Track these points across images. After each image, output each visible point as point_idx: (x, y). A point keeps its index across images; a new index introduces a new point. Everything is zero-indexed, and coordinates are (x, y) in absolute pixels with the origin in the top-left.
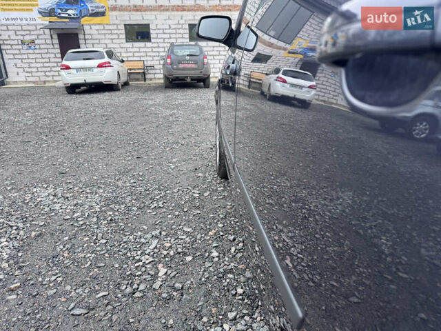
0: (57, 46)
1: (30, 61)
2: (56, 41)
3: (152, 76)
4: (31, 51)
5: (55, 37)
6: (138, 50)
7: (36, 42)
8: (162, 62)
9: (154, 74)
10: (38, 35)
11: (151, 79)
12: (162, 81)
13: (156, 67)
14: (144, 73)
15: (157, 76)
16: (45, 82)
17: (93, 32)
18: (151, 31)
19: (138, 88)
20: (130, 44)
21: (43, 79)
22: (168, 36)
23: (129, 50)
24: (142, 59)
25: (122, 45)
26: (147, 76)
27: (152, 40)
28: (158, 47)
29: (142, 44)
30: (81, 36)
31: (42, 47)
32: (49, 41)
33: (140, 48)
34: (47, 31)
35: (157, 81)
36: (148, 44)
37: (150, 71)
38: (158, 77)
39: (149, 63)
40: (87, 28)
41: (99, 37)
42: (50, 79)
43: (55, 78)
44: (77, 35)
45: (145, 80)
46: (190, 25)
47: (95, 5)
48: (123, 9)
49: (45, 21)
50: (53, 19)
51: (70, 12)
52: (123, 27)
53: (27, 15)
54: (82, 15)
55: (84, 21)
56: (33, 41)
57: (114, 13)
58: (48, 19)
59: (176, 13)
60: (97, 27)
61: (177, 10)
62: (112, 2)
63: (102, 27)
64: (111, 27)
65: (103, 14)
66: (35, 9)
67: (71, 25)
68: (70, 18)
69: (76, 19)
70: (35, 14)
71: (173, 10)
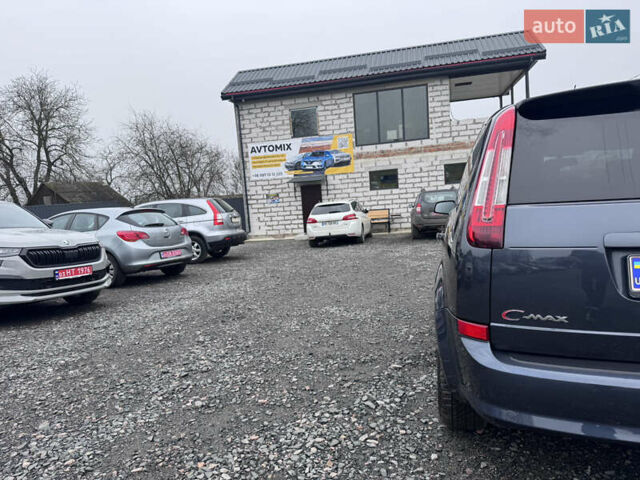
0: (299, 199)
1: (273, 214)
2: (299, 194)
3: (398, 226)
4: (274, 205)
5: (299, 189)
6: (382, 197)
7: (280, 195)
8: (410, 210)
9: (401, 223)
10: (282, 189)
11: (396, 229)
12: (410, 231)
13: (403, 215)
14: (389, 223)
15: (403, 225)
16: (284, 235)
17: (337, 181)
18: (399, 176)
19: (383, 240)
20: (374, 192)
21: (282, 232)
22: (418, 180)
23: (373, 198)
24: (387, 207)
25: (365, 194)
26: (392, 226)
27: (400, 186)
28: (406, 193)
29: (388, 191)
30: (324, 187)
31: (285, 200)
32: (292, 194)
33: (385, 195)
34: (292, 185)
35: (404, 232)
36: (395, 191)
37: (395, 221)
38: (405, 226)
39: (395, 212)
40: (330, 178)
41: (342, 187)
42: (289, 232)
43: (295, 231)
44: (320, 186)
45: (389, 230)
46: (445, 166)
47: (339, 155)
48: (369, 156)
49: (291, 175)
50: (298, 172)
51: (315, 164)
52: (368, 174)
53: (274, 170)
54: (326, 166)
55: (328, 172)
56: (277, 195)
57: (359, 161)
58: (293, 172)
59: (430, 154)
60: (341, 177)
61: (430, 151)
62: (358, 150)
63: (345, 176)
64: (355, 176)
65: (347, 163)
66: (283, 164)
67: (315, 177)
68: (314, 170)
69: (321, 170)
70: (282, 169)
71: (425, 151)
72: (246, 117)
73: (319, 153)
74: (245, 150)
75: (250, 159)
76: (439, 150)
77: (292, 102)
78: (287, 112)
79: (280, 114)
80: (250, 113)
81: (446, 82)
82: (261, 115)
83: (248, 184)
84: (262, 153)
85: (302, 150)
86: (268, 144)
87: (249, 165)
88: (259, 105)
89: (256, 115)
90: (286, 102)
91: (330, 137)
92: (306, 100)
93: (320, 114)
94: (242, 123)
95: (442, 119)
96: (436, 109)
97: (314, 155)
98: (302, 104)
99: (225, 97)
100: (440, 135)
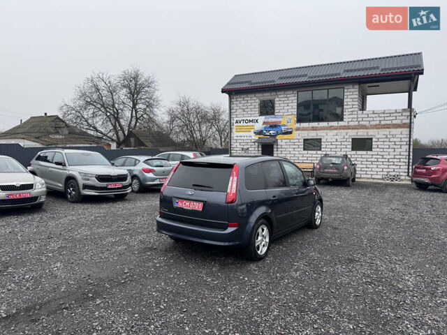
0: (260, 152)
2: (260, 149)
5: (260, 146)
6: (311, 155)
7: (250, 149)
10: (251, 145)
14: (313, 172)
17: (283, 143)
18: (322, 143)
20: (306, 152)
23: (304, 155)
24: (313, 162)
25: (300, 152)
27: (322, 149)
29: (314, 152)
30: (275, 146)
32: (256, 149)
34: (256, 144)
36: (319, 152)
40: (279, 141)
41: (286, 147)
44: (273, 145)
45: (313, 176)
46: (353, 139)
47: (286, 127)
48: (304, 129)
49: (257, 137)
50: (261, 136)
51: (271, 132)
52: (302, 141)
53: (248, 134)
54: (277, 134)
55: (278, 137)
56: (248, 149)
57: (298, 132)
58: (258, 136)
59: (342, 131)
60: (286, 141)
61: (344, 129)
62: (298, 125)
63: (288, 141)
64: (295, 141)
65: (291, 133)
66: (252, 131)
67: (271, 140)
68: (271, 136)
69: (274, 136)
70: (252, 134)
71: (340, 129)
72: (235, 103)
73: (274, 126)
74: (232, 121)
75: (234, 127)
76: (349, 129)
77: (261, 95)
78: (258, 101)
79: (254, 102)
80: (237, 101)
81: (357, 86)
82: (243, 102)
83: (232, 141)
84: (242, 124)
85: (264, 123)
86: (245, 119)
87: (234, 130)
88: (242, 96)
89: (240, 102)
90: (258, 95)
91: (282, 116)
92: (269, 94)
93: (277, 102)
94: (232, 106)
95: (352, 109)
96: (349, 103)
97: (271, 127)
98: (267, 96)
99: (223, 91)
100: (350, 120)
